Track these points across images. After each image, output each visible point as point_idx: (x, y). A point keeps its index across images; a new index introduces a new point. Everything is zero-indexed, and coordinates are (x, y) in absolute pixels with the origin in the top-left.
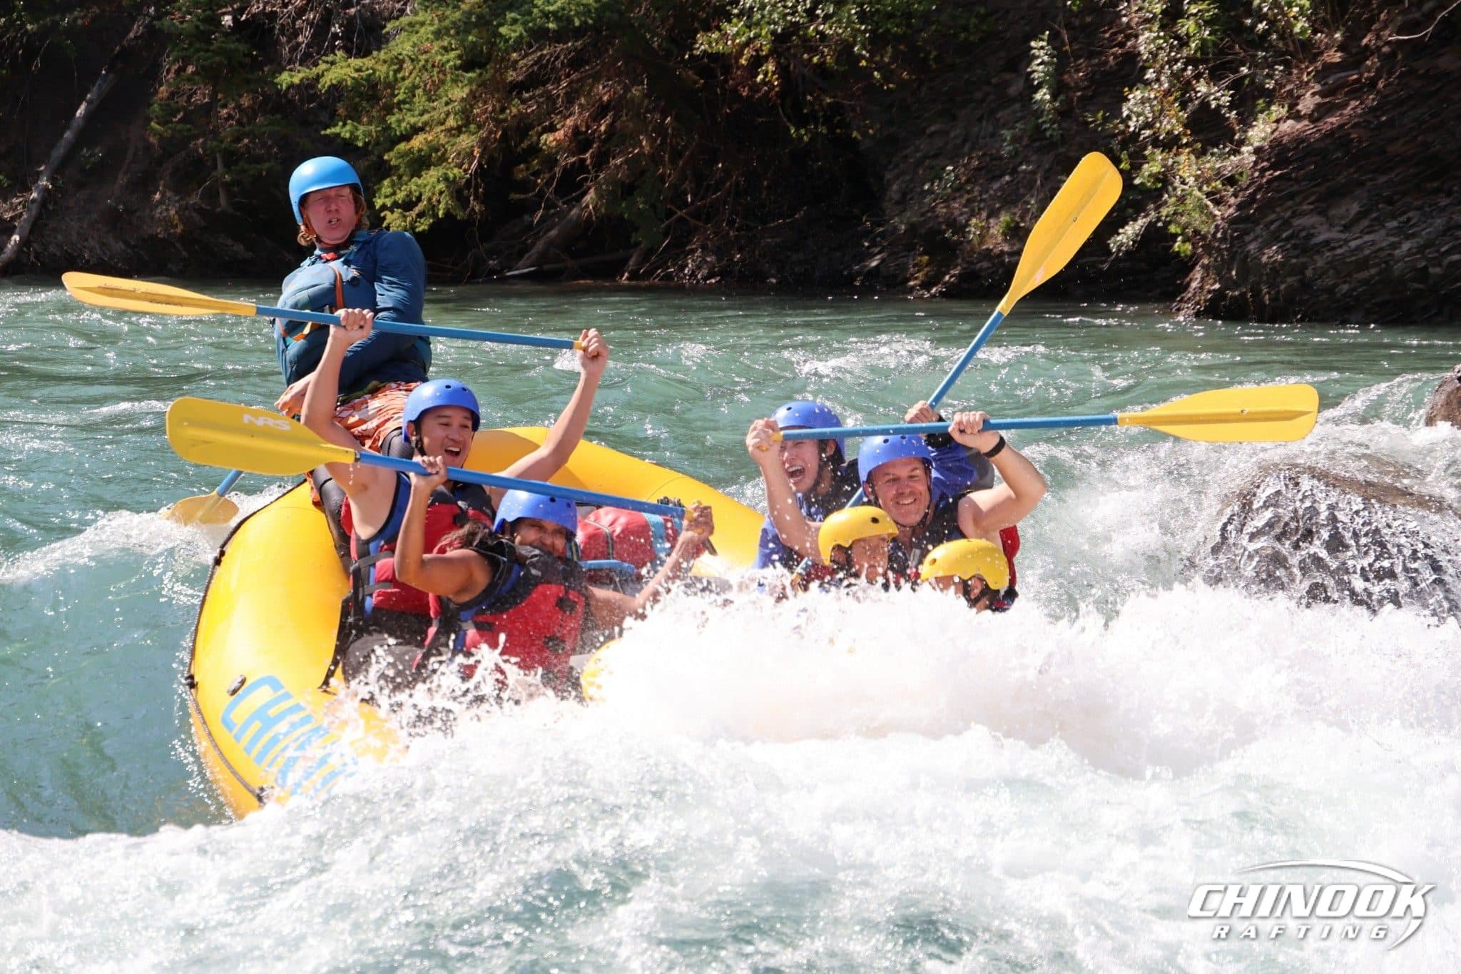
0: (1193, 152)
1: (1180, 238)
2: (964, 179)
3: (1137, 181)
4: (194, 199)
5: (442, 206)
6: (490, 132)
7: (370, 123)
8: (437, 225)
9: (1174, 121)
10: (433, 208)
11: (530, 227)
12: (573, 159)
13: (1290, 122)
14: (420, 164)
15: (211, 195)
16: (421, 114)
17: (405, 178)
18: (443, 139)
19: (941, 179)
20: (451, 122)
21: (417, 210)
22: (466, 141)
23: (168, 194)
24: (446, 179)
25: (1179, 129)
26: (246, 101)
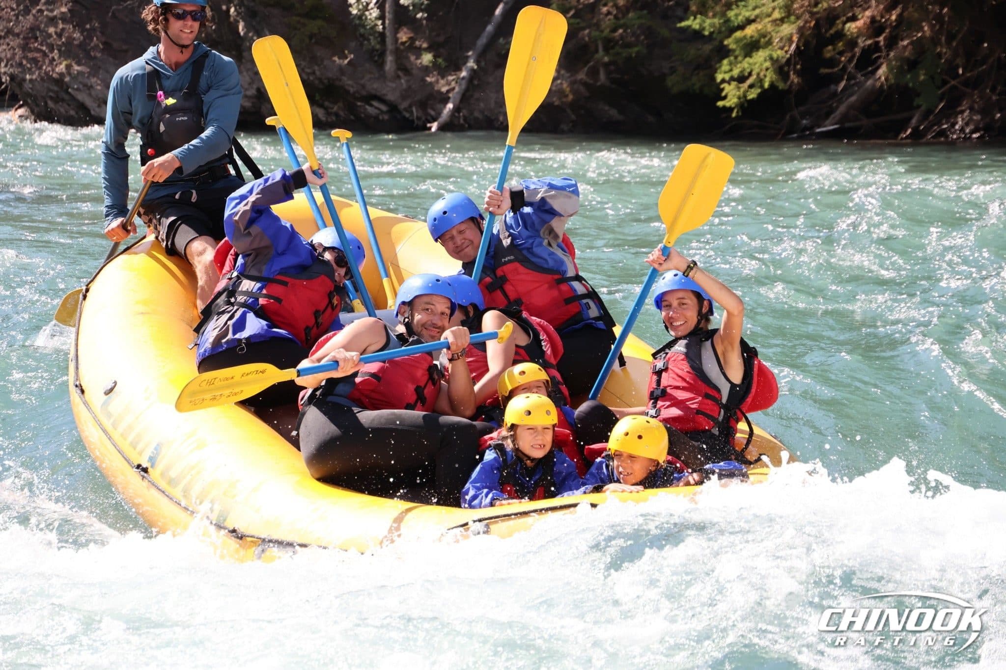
4: (581, 76)
8: (764, 94)
11: (835, 94)
15: (594, 73)
20: (777, 15)
23: (562, 72)
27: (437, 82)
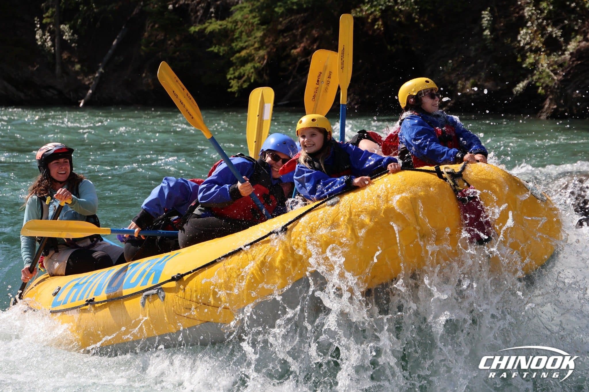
0: (546, 54)
1: (541, 88)
2: (456, 65)
3: (524, 66)
6: (271, 49)
7: (225, 46)
9: (539, 42)
10: (249, 79)
11: (287, 85)
12: (303, 59)
13: (584, 42)
14: (244, 61)
16: (245, 42)
17: (239, 67)
18: (253, 52)
19: (446, 65)
20: (256, 45)
21: (243, 79)
22: (262, 53)
23: (148, 74)
24: (254, 67)
25: (540, 45)
26: (178, 38)
27: (83, 79)
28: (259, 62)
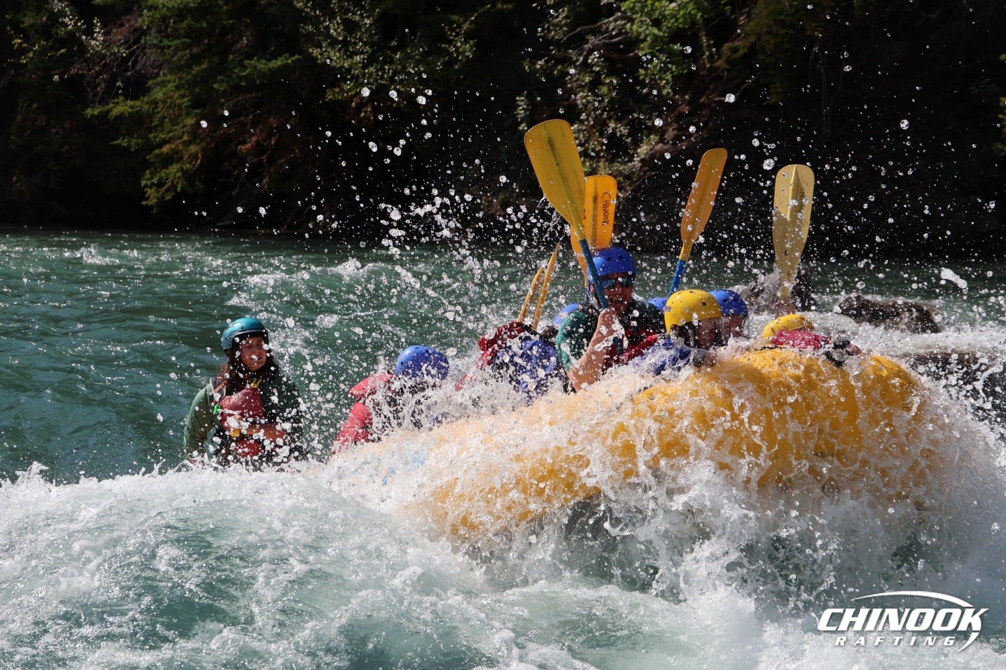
0: (607, 161)
5: (179, 185)
6: (208, 144)
7: (138, 138)
9: (596, 143)
10: (174, 186)
12: (255, 160)
13: (660, 145)
14: (167, 161)
16: (169, 132)
17: (158, 170)
18: (181, 147)
21: (165, 187)
22: (193, 149)
24: (182, 169)
25: (598, 148)
26: (67, 125)
28: (190, 163)
